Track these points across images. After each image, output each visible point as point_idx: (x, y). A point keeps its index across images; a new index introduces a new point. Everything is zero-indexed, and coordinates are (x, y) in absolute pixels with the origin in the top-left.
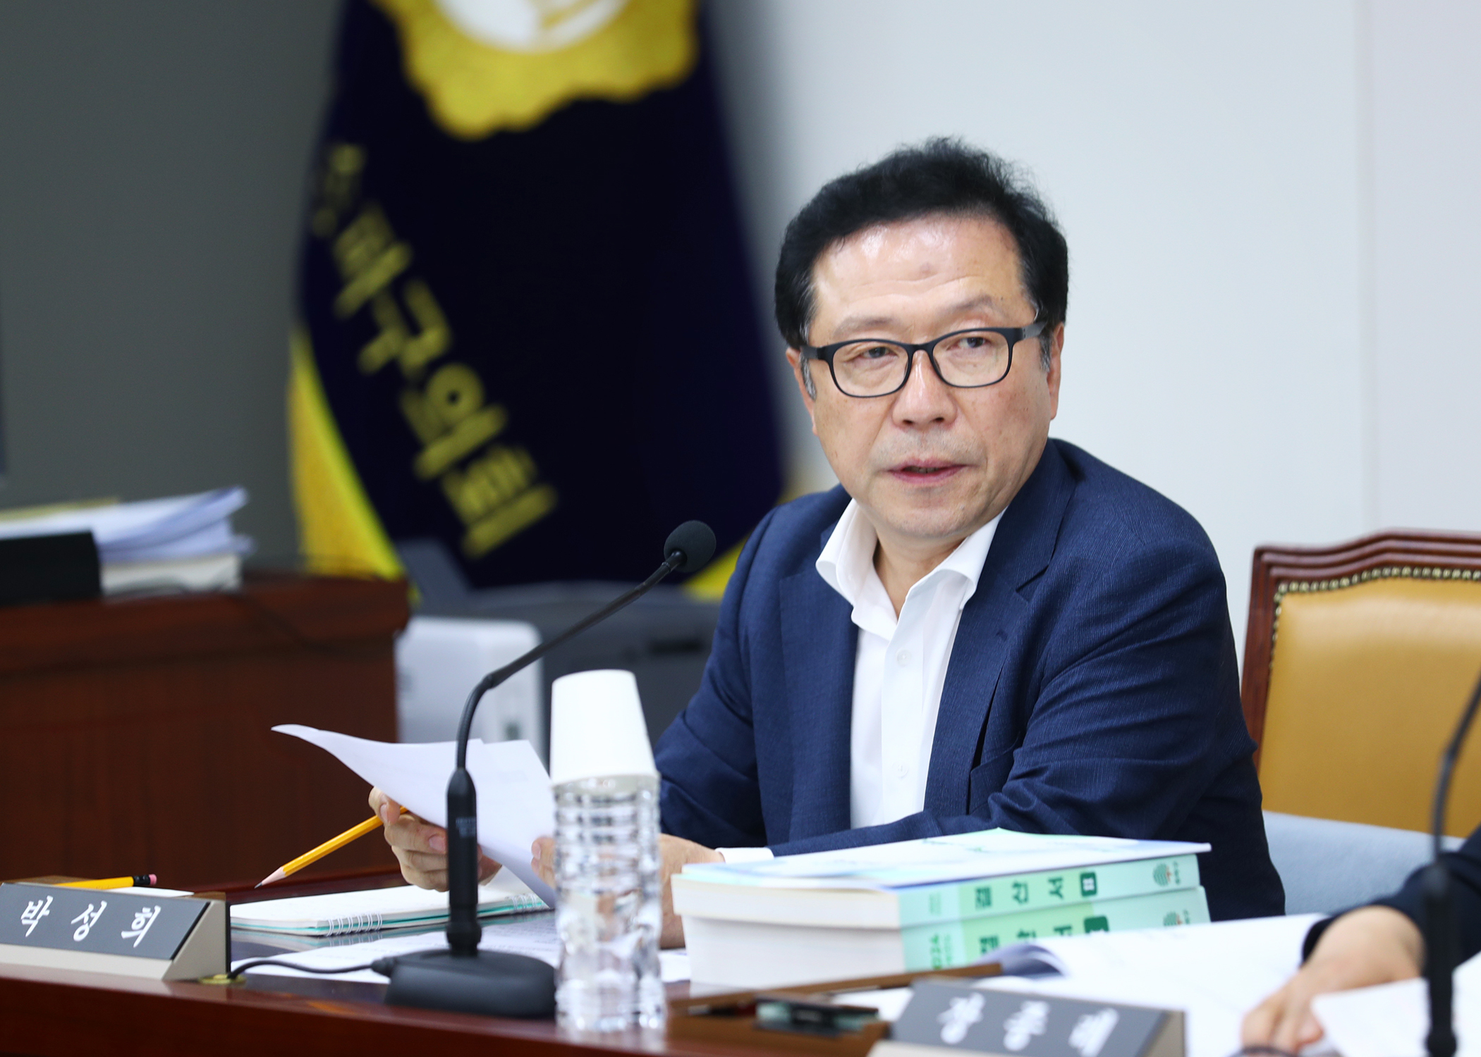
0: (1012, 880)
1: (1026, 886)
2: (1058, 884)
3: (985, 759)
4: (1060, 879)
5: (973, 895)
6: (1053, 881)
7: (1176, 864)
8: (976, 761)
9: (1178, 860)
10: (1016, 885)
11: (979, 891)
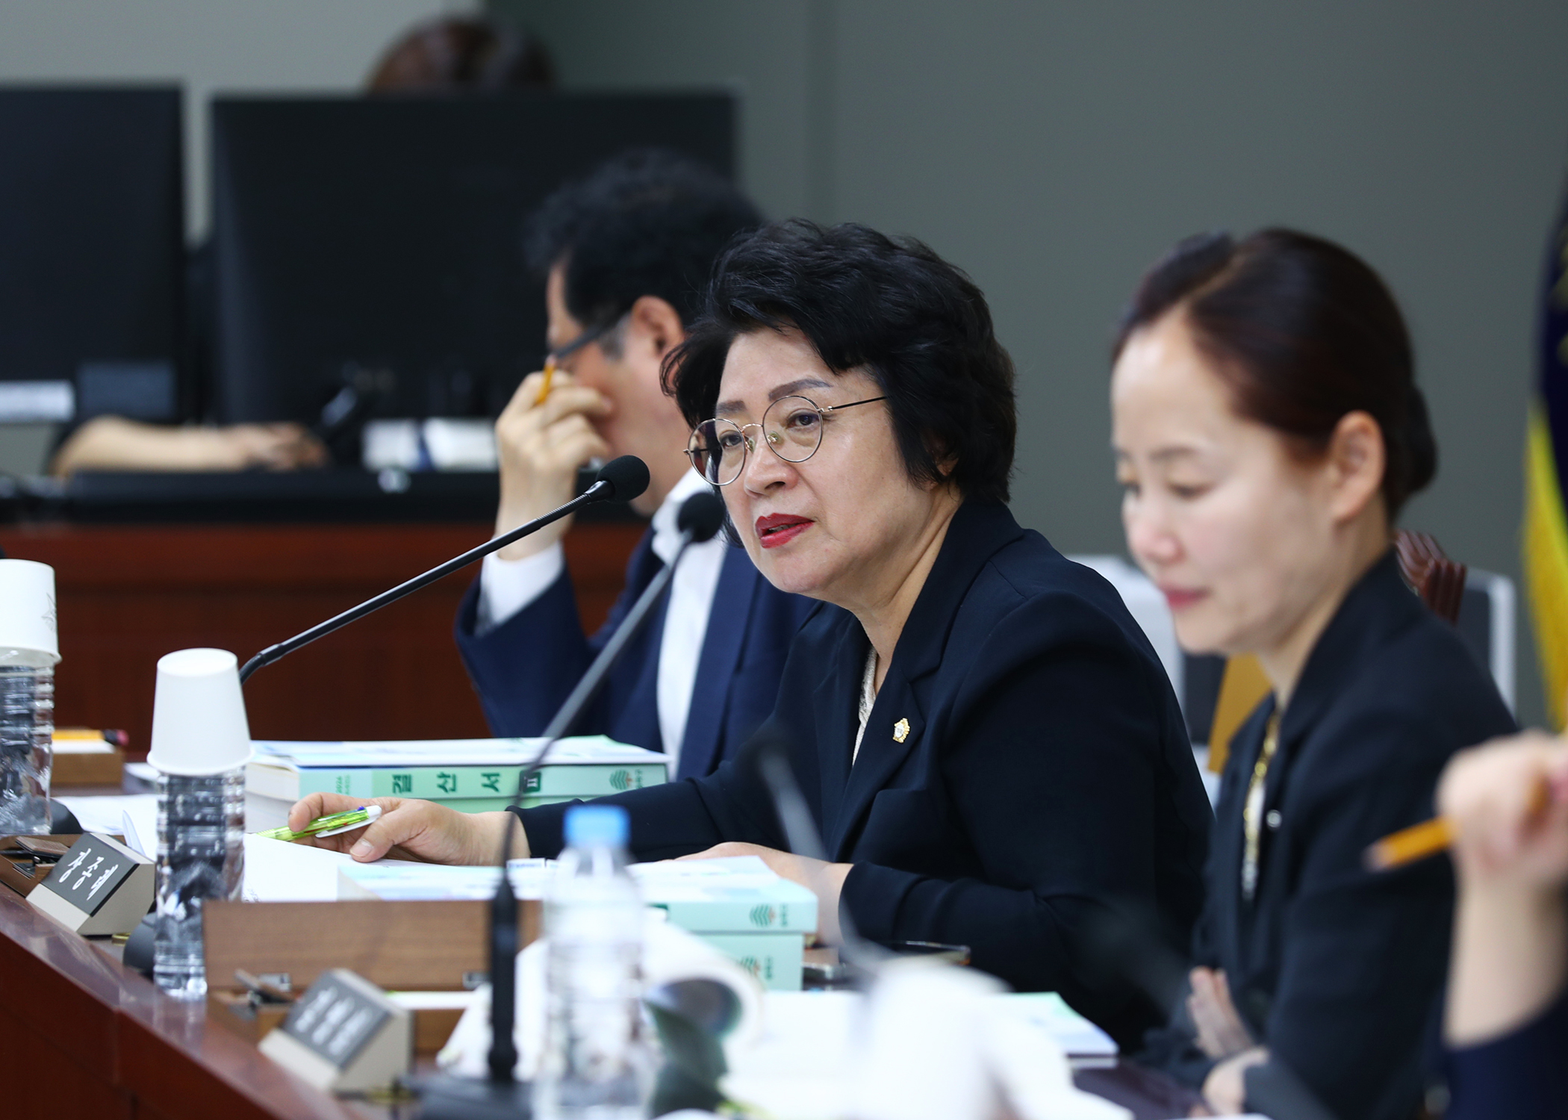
0: (439, 771)
1: (454, 778)
2: (493, 779)
3: (749, 661)
4: (497, 775)
5: (392, 780)
6: (488, 776)
7: (639, 772)
8: (739, 667)
9: (641, 768)
10: (443, 776)
11: (397, 777)
